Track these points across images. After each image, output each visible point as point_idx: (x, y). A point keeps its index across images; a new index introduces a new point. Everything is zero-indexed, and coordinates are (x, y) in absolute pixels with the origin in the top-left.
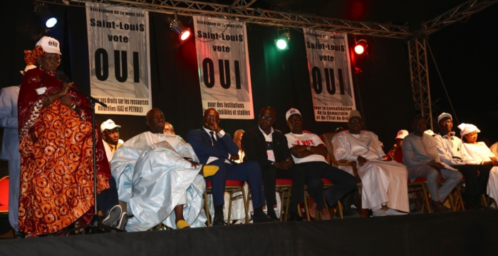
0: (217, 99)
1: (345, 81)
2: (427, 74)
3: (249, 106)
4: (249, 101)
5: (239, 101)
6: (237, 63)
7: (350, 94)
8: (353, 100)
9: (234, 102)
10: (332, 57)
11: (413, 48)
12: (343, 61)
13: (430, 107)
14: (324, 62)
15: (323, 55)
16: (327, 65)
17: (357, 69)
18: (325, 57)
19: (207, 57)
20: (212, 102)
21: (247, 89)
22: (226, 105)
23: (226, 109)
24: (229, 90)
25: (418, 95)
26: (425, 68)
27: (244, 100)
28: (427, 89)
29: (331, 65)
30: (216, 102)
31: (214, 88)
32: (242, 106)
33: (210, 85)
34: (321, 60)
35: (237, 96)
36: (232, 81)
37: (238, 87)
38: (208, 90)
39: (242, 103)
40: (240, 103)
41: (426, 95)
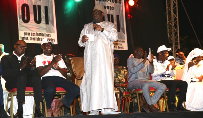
0: (31, 30)
1: (121, 23)
2: (178, 20)
3: (54, 36)
4: (54, 32)
5: (47, 32)
6: (46, 8)
7: (124, 32)
8: (126, 36)
9: (44, 33)
10: (113, 7)
11: (169, 3)
12: (120, 10)
13: (179, 41)
14: (107, 10)
15: (106, 5)
16: (109, 12)
17: (129, 16)
18: (108, 7)
19: (25, 3)
20: (27, 32)
21: (53, 25)
22: (38, 34)
23: (38, 37)
24: (40, 25)
25: (171, 34)
26: (176, 16)
27: (51, 32)
28: (177, 30)
29: (112, 12)
30: (31, 32)
31: (29, 23)
32: (49, 35)
33: (27, 21)
34: (105, 8)
35: (46, 29)
36: (42, 19)
37: (47, 23)
38: (25, 24)
39: (49, 33)
40: (48, 33)
41: (176, 34)
